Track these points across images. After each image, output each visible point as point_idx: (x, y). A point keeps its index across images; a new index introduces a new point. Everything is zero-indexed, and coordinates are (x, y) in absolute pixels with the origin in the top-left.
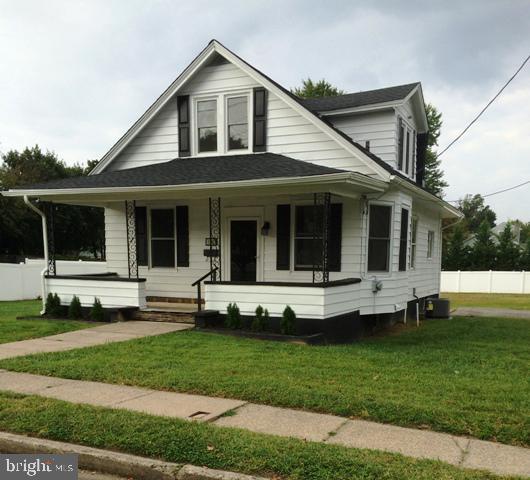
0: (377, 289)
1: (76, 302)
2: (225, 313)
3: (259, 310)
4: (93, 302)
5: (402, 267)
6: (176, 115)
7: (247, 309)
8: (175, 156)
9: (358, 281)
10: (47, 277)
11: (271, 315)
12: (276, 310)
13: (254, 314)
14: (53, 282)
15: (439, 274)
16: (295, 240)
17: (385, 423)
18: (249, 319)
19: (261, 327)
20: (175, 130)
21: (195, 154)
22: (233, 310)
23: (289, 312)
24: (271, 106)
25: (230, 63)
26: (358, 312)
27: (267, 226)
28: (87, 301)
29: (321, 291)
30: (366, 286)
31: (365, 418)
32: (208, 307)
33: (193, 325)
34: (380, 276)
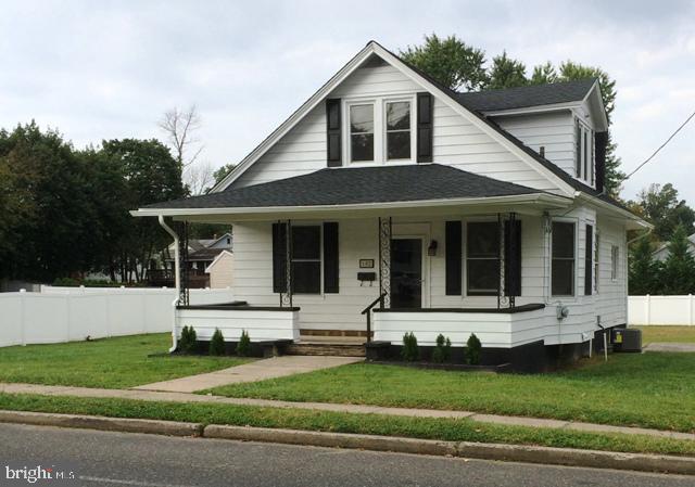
0: (563, 315)
1: (218, 336)
2: (401, 344)
3: (440, 339)
4: (241, 335)
5: (588, 291)
6: (324, 120)
7: (426, 338)
8: (323, 165)
9: (542, 306)
10: (179, 308)
11: (453, 345)
12: (459, 339)
13: (435, 344)
14: (185, 313)
15: (626, 299)
16: (468, 261)
17: (601, 423)
18: (428, 350)
19: (443, 357)
20: (324, 137)
21: (347, 163)
22: (410, 340)
23: (474, 341)
24: (437, 113)
25: (389, 65)
26: (543, 341)
27: (434, 246)
28: (231, 335)
29: (508, 317)
30: (550, 312)
31: (583, 421)
32: (376, 338)
33: (364, 359)
34: (565, 301)
